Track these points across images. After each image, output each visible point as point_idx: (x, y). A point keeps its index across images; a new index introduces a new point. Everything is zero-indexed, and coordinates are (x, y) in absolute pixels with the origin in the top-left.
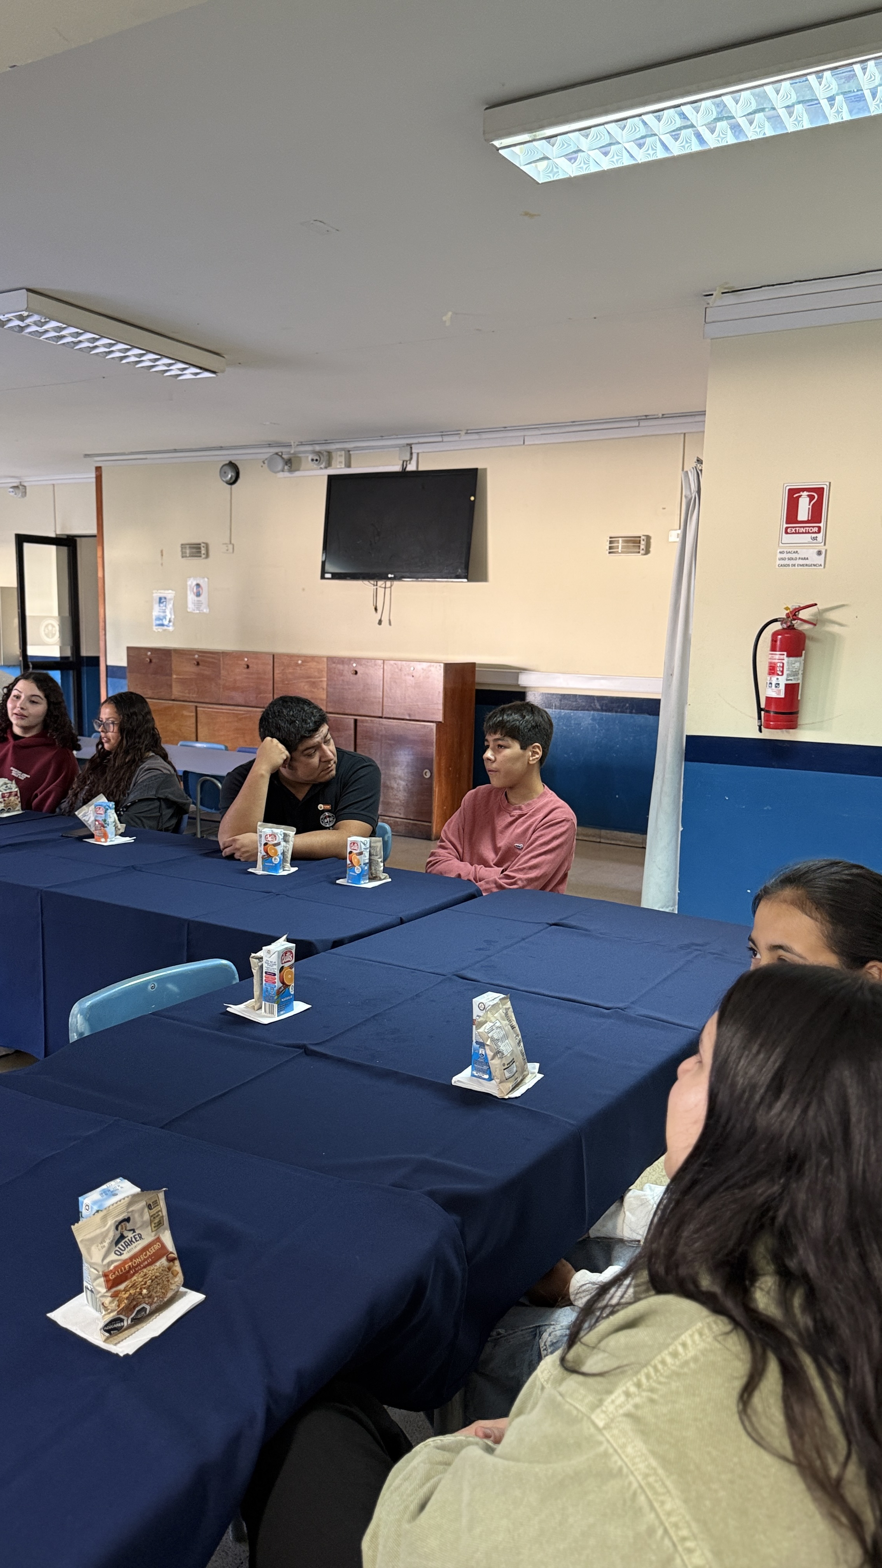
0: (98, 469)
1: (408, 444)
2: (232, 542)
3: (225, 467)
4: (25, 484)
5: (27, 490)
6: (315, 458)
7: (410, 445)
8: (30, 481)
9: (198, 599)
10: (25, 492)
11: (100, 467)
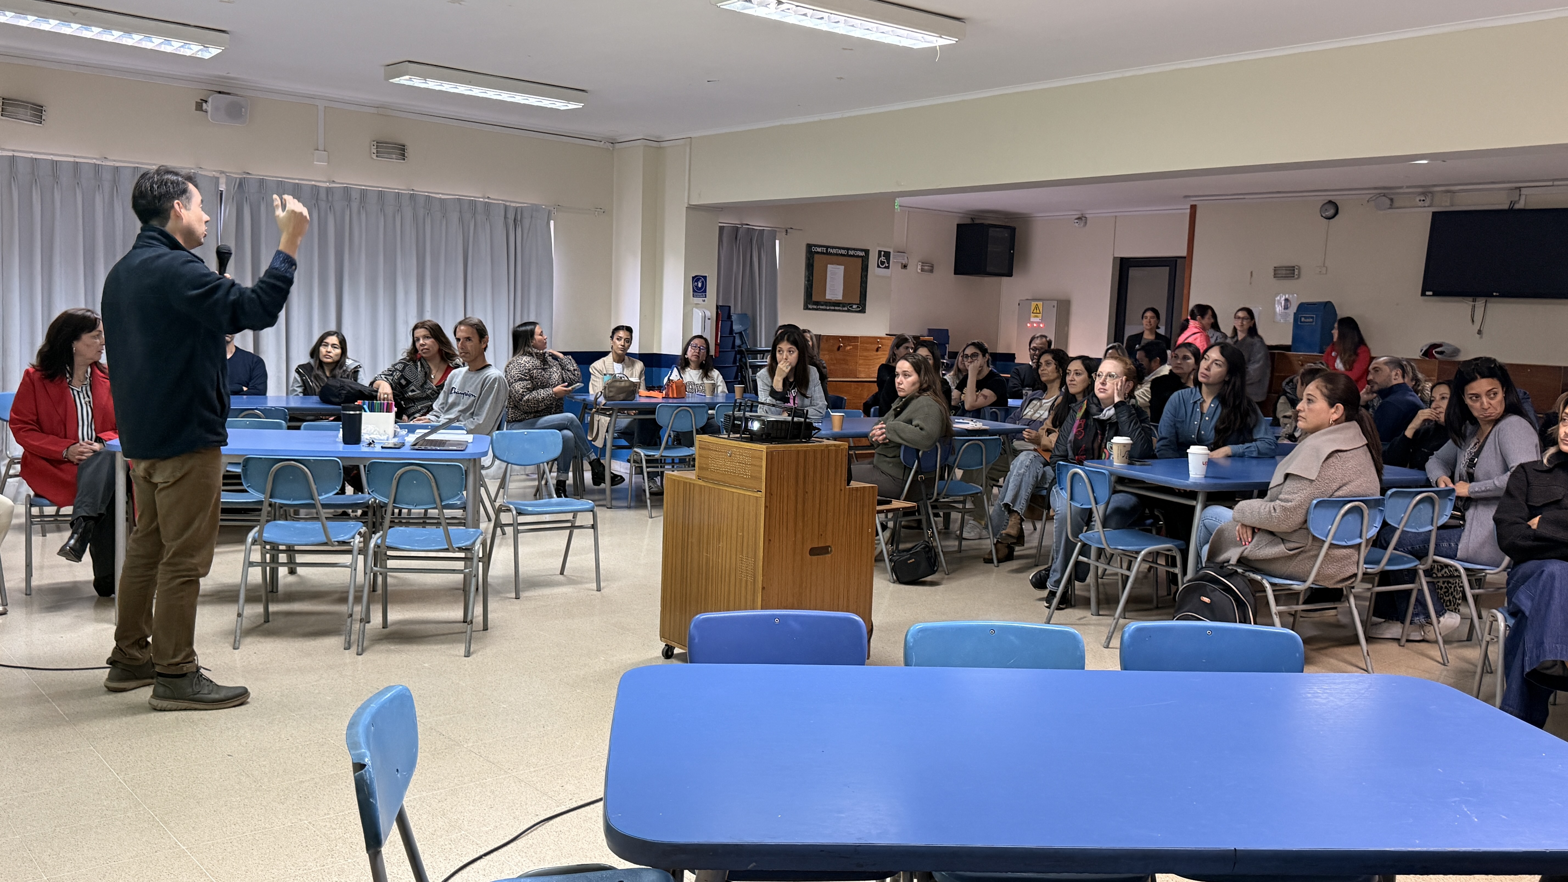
0: (1193, 208)
1: (1517, 188)
2: (1326, 265)
3: (1326, 206)
4: (1087, 216)
5: (1088, 222)
6: (1422, 199)
7: (1519, 188)
8: (1090, 214)
9: (1286, 311)
10: (1086, 223)
11: (1195, 206)
